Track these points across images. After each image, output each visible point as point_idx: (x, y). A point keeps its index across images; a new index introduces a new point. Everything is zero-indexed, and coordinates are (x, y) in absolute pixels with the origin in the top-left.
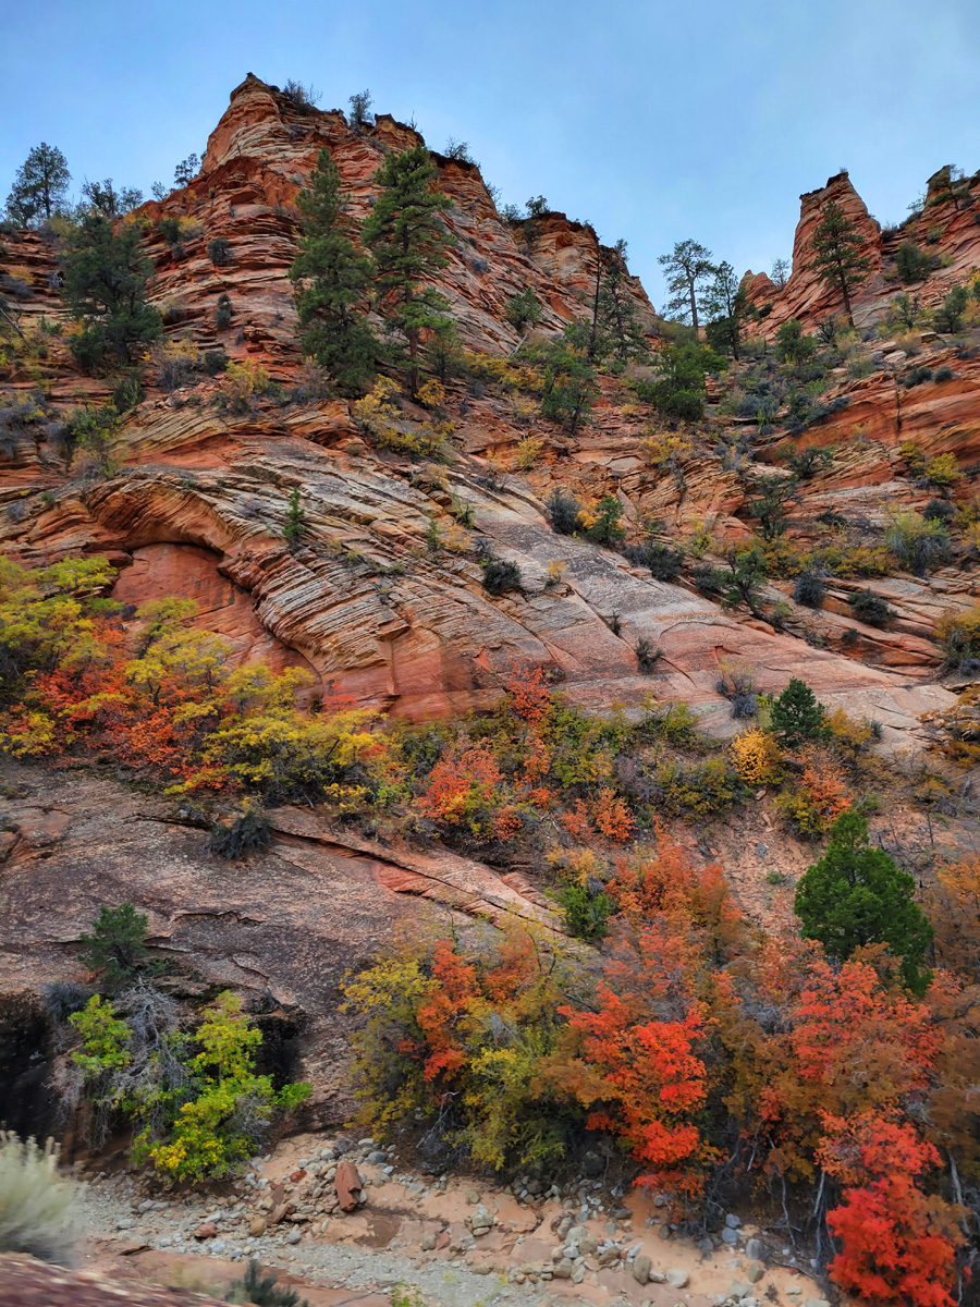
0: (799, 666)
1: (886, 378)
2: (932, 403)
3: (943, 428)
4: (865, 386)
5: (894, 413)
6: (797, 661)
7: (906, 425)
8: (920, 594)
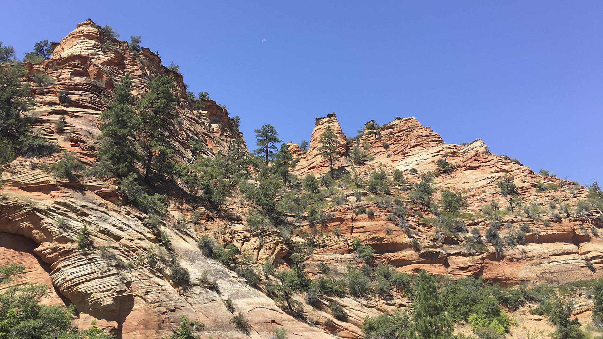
0: (306, 334)
1: (348, 209)
2: (366, 223)
3: (370, 234)
4: (340, 211)
5: (351, 224)
6: (305, 331)
7: (355, 230)
8: (356, 306)
